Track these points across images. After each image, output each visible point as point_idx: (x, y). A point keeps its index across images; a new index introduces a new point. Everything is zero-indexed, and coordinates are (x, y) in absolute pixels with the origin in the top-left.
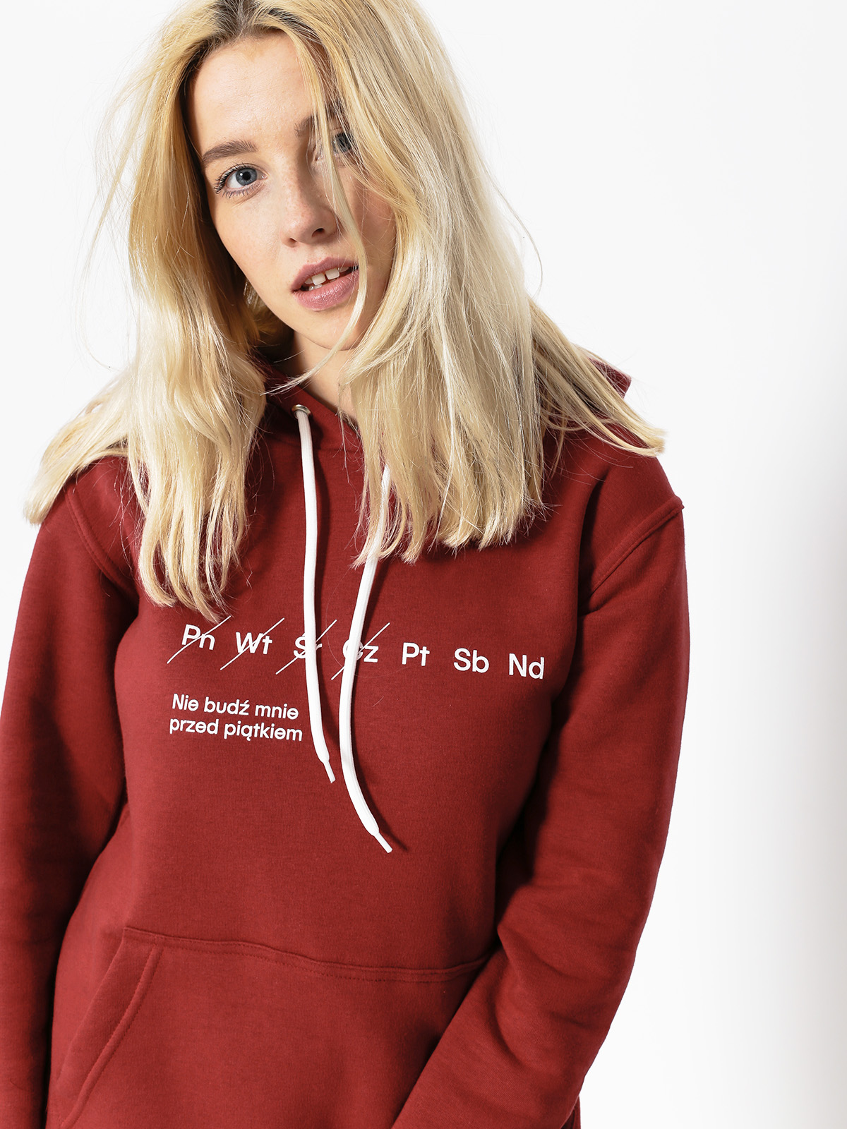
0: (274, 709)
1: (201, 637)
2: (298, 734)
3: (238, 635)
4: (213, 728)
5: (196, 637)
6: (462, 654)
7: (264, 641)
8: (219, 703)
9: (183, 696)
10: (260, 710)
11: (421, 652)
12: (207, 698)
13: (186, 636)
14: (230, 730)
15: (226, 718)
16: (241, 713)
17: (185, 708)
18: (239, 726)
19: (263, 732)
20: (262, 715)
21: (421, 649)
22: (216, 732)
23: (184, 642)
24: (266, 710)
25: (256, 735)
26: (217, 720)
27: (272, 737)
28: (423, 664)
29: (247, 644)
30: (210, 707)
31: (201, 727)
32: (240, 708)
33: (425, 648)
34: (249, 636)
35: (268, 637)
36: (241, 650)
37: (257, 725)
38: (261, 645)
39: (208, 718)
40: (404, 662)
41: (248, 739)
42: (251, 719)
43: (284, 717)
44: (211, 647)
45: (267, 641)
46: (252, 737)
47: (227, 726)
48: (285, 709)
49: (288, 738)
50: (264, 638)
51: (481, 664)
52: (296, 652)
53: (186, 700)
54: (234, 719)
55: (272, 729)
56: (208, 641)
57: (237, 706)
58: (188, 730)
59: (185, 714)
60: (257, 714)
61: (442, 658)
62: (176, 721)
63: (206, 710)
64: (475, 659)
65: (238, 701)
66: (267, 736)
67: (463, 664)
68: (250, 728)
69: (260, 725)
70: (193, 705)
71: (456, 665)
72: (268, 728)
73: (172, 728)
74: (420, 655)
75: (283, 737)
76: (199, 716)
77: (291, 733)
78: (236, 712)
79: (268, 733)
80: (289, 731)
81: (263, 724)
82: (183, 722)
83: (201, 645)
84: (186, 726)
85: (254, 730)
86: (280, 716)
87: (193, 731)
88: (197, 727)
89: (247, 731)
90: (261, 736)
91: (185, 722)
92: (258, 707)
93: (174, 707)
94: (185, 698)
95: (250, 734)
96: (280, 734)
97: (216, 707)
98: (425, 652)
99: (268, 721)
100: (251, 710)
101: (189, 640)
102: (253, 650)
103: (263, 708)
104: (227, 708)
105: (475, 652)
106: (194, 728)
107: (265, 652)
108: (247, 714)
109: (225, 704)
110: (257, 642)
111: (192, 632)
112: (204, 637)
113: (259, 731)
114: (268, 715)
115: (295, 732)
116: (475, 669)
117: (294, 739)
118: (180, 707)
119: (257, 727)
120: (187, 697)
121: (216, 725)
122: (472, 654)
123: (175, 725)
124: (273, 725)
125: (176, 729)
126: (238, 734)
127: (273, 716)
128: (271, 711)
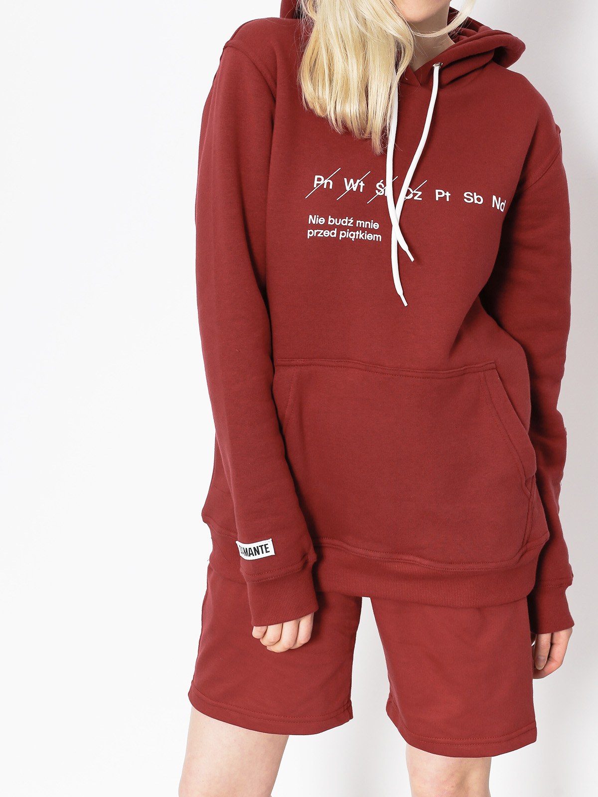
0: (366, 223)
1: (324, 182)
2: (379, 237)
3: (345, 179)
4: (333, 234)
5: (321, 182)
6: (467, 195)
7: (360, 184)
8: (336, 219)
9: (315, 216)
10: (359, 223)
11: (446, 194)
12: (330, 217)
13: (316, 182)
14: (343, 234)
15: (341, 228)
16: (349, 225)
17: (317, 223)
18: (348, 232)
19: (361, 236)
20: (360, 226)
21: (445, 193)
22: (335, 236)
23: (315, 186)
24: (362, 223)
25: (357, 238)
26: (336, 229)
27: (365, 239)
28: (448, 200)
29: (351, 185)
30: (331, 221)
31: (327, 233)
32: (349, 222)
33: (447, 192)
34: (352, 181)
35: (362, 182)
36: (348, 189)
37: (358, 232)
38: (359, 186)
39: (330, 228)
40: (437, 199)
41: (353, 240)
42: (354, 228)
43: (372, 228)
44: (331, 187)
45: (362, 184)
46: (355, 239)
47: (341, 232)
48: (372, 223)
49: (374, 239)
50: (360, 182)
51: (479, 200)
52: (377, 191)
53: (317, 218)
54: (345, 228)
55: (366, 234)
56: (328, 183)
57: (346, 220)
58: (319, 235)
59: (317, 227)
60: (357, 226)
61: (457, 197)
62: (311, 230)
63: (329, 223)
64: (476, 197)
65: (347, 218)
66: (363, 238)
67: (469, 200)
68: (354, 233)
69: (359, 232)
70: (322, 221)
71: (465, 200)
72: (363, 234)
73: (309, 235)
74: (445, 196)
75: (371, 239)
76: (326, 227)
77: (376, 237)
78: (346, 224)
79: (364, 236)
80: (374, 235)
81: (361, 231)
82: (316, 231)
83: (325, 187)
84: (318, 233)
85: (356, 234)
86: (369, 227)
87: (322, 236)
88: (324, 233)
89: (352, 235)
90: (360, 238)
91: (317, 231)
92: (358, 222)
93: (309, 223)
94: (316, 217)
95: (354, 237)
96: (370, 237)
97: (335, 221)
98: (448, 194)
99: (363, 230)
100: (354, 223)
101: (318, 185)
102: (355, 189)
103: (361, 222)
104: (341, 222)
105: (475, 194)
106: (322, 234)
107: (361, 191)
108: (352, 225)
109: (340, 220)
110: (357, 184)
111: (319, 180)
112: (326, 181)
113: (359, 235)
114: (363, 226)
115: (377, 236)
116: (476, 202)
117: (377, 240)
118: (314, 222)
119: (357, 233)
120: (318, 216)
121: (335, 232)
122: (473, 195)
123: (311, 233)
124: (366, 232)
125: (312, 235)
126: (347, 237)
127: (366, 227)
128: (365, 224)
